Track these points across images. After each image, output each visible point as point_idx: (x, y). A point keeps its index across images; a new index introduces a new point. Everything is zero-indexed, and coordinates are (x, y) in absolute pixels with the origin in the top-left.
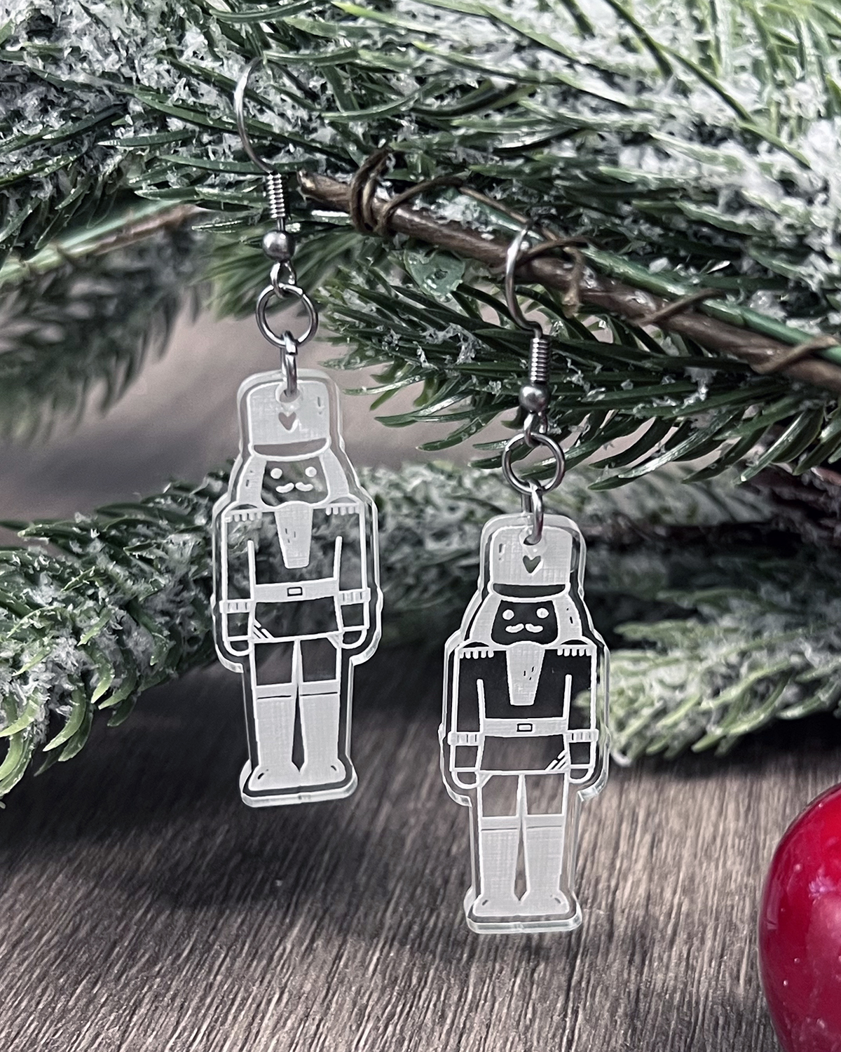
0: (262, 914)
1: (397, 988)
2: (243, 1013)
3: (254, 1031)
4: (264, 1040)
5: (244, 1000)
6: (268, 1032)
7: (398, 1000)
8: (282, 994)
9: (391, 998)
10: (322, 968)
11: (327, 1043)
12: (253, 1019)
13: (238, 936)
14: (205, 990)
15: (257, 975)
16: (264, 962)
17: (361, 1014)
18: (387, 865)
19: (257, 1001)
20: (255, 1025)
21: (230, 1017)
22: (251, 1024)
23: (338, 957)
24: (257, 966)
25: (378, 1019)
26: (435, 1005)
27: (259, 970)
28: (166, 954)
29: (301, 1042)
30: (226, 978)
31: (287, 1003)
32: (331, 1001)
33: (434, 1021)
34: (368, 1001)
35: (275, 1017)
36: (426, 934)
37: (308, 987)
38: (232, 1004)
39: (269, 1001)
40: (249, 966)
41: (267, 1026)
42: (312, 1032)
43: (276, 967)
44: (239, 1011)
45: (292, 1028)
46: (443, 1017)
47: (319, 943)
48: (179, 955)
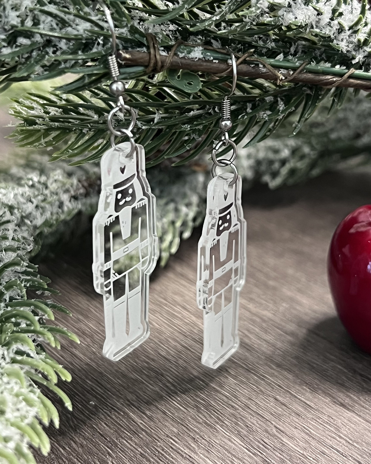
0: (109, 418)
1: (202, 408)
2: (172, 454)
3: (188, 457)
4: (197, 457)
5: (163, 450)
6: (193, 454)
7: (211, 412)
8: (172, 439)
9: (207, 413)
10: (167, 420)
11: (218, 442)
12: (180, 454)
13: (116, 431)
14: (143, 457)
15: (150, 439)
16: (143, 433)
17: (209, 425)
18: (117, 371)
19: (169, 447)
20: (185, 455)
21: (171, 459)
22: (182, 456)
23: (164, 413)
24: (144, 436)
25: (217, 423)
26: (223, 404)
27: (147, 437)
28: (104, 457)
29: (209, 448)
30: (141, 448)
31: (179, 440)
32: (191, 428)
33: (233, 410)
34: (202, 419)
35: (185, 447)
36: (176, 384)
37: (175, 430)
38: (163, 455)
39: (172, 443)
40: (140, 437)
41: (189, 452)
42: (206, 443)
43: (151, 431)
44: (169, 455)
45: (198, 446)
46: (232, 406)
47: (148, 413)
48: (109, 453)
